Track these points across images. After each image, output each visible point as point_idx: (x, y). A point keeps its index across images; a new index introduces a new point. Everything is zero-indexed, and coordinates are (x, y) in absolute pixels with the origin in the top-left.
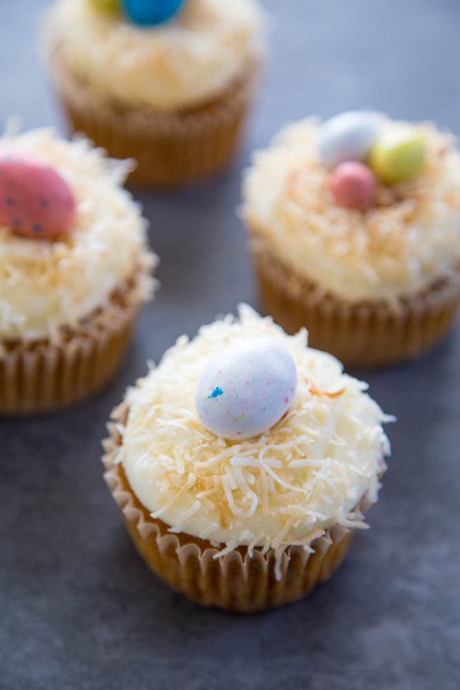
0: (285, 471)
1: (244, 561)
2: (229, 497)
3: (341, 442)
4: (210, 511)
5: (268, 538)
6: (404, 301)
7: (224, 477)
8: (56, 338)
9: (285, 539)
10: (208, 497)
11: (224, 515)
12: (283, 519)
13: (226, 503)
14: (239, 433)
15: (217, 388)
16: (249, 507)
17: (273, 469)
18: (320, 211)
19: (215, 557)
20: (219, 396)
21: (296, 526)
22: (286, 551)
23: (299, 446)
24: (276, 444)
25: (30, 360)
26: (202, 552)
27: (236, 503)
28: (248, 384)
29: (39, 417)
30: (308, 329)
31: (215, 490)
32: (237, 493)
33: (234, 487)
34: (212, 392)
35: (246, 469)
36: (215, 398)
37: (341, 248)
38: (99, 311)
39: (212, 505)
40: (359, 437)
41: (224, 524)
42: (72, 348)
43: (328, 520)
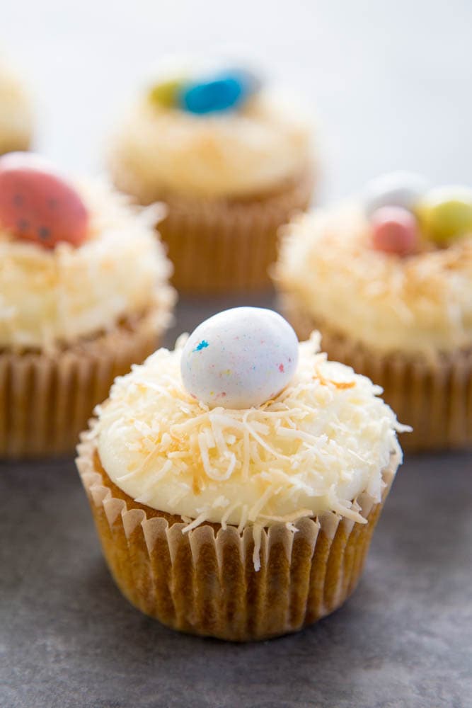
0: (272, 437)
1: (216, 537)
2: (205, 457)
3: (343, 428)
4: (181, 472)
5: (245, 507)
6: (444, 355)
7: (201, 435)
8: (50, 349)
9: (264, 511)
10: (183, 459)
11: (197, 477)
12: (262, 485)
13: (201, 465)
14: (224, 394)
15: (203, 342)
16: (226, 469)
17: (259, 434)
18: (356, 255)
19: (184, 531)
20: (204, 348)
21: (276, 493)
22: (266, 529)
23: (291, 418)
24: (264, 411)
25: (21, 367)
26: (170, 526)
27: (212, 465)
28: (237, 338)
29: (28, 460)
30: (322, 333)
31: (191, 452)
32: (213, 453)
33: (212, 445)
34: (198, 345)
35: (228, 431)
36: (200, 351)
37: (374, 289)
38: (101, 334)
39: (184, 466)
40: (363, 425)
41: (196, 489)
42: (67, 362)
43: (316, 498)
